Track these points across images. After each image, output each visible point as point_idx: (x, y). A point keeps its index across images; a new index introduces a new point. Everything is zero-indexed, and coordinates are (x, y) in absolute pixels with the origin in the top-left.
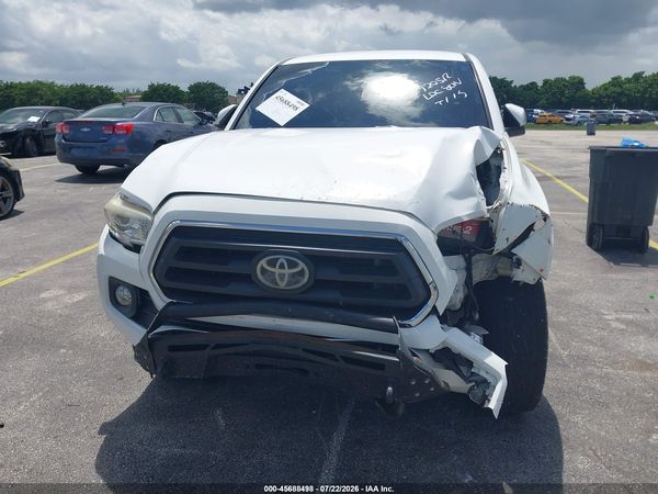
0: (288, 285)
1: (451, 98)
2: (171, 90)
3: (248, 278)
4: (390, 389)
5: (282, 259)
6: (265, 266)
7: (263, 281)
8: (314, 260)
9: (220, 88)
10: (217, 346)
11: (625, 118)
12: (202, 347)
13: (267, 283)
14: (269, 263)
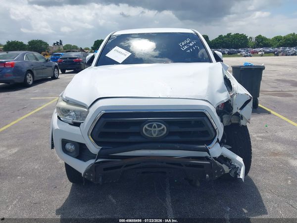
0: (157, 135)
1: (193, 49)
2: (19, 44)
3: (139, 134)
4: (207, 175)
5: (155, 124)
6: (147, 128)
7: (147, 135)
8: (168, 123)
9: (44, 43)
10: (127, 166)
11: (226, 53)
12: (119, 167)
13: (149, 136)
14: (149, 126)
